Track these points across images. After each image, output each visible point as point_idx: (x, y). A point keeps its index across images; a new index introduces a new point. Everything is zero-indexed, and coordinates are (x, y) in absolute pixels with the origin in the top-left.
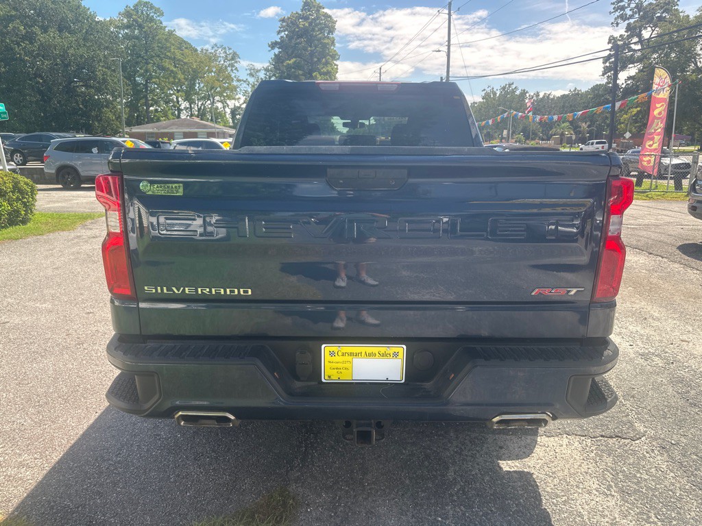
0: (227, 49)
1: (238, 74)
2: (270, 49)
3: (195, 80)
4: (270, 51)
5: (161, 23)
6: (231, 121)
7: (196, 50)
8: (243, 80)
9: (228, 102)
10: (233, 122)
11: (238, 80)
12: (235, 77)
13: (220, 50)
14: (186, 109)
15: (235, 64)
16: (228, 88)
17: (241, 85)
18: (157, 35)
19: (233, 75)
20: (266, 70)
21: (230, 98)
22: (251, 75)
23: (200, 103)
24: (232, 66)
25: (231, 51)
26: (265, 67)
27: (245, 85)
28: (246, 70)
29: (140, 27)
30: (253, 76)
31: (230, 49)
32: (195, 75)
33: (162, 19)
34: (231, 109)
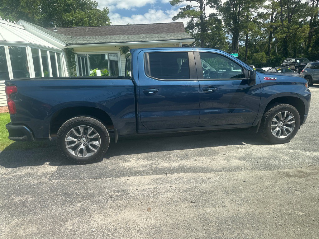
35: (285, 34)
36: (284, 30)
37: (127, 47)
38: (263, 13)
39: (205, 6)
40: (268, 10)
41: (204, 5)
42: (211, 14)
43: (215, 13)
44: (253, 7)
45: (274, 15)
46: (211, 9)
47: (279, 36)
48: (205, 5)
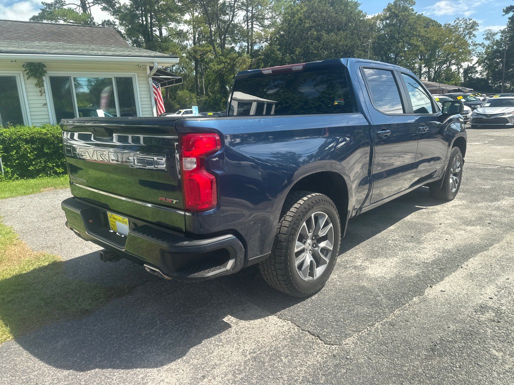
0: (468, 20)
1: (475, 39)
2: (504, 13)
3: (435, 50)
4: (503, 15)
5: (413, 11)
6: (463, 79)
7: (441, 26)
8: (479, 44)
9: (462, 64)
10: (465, 79)
11: (475, 45)
12: (472, 42)
13: (461, 22)
14: (426, 72)
15: (473, 32)
16: (462, 53)
17: (476, 48)
18: (408, 20)
19: (470, 41)
20: (503, 32)
21: (464, 60)
22: (487, 38)
23: (437, 67)
24: (470, 33)
25: (471, 21)
26: (502, 30)
27: (480, 48)
28: (483, 35)
29: (397, 16)
30: (489, 39)
31: (470, 20)
32: (436, 45)
33: (414, 7)
34: (465, 69)
35: (222, 65)
36: (219, 59)
37: (40, 63)
38: (182, 31)
39: (90, 7)
40: (190, 26)
41: (89, 3)
42: (105, 21)
43: (111, 20)
44: (173, 20)
45: (197, 36)
46: (104, 12)
47: (215, 66)
48: (91, 5)
